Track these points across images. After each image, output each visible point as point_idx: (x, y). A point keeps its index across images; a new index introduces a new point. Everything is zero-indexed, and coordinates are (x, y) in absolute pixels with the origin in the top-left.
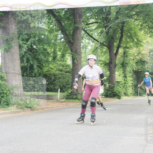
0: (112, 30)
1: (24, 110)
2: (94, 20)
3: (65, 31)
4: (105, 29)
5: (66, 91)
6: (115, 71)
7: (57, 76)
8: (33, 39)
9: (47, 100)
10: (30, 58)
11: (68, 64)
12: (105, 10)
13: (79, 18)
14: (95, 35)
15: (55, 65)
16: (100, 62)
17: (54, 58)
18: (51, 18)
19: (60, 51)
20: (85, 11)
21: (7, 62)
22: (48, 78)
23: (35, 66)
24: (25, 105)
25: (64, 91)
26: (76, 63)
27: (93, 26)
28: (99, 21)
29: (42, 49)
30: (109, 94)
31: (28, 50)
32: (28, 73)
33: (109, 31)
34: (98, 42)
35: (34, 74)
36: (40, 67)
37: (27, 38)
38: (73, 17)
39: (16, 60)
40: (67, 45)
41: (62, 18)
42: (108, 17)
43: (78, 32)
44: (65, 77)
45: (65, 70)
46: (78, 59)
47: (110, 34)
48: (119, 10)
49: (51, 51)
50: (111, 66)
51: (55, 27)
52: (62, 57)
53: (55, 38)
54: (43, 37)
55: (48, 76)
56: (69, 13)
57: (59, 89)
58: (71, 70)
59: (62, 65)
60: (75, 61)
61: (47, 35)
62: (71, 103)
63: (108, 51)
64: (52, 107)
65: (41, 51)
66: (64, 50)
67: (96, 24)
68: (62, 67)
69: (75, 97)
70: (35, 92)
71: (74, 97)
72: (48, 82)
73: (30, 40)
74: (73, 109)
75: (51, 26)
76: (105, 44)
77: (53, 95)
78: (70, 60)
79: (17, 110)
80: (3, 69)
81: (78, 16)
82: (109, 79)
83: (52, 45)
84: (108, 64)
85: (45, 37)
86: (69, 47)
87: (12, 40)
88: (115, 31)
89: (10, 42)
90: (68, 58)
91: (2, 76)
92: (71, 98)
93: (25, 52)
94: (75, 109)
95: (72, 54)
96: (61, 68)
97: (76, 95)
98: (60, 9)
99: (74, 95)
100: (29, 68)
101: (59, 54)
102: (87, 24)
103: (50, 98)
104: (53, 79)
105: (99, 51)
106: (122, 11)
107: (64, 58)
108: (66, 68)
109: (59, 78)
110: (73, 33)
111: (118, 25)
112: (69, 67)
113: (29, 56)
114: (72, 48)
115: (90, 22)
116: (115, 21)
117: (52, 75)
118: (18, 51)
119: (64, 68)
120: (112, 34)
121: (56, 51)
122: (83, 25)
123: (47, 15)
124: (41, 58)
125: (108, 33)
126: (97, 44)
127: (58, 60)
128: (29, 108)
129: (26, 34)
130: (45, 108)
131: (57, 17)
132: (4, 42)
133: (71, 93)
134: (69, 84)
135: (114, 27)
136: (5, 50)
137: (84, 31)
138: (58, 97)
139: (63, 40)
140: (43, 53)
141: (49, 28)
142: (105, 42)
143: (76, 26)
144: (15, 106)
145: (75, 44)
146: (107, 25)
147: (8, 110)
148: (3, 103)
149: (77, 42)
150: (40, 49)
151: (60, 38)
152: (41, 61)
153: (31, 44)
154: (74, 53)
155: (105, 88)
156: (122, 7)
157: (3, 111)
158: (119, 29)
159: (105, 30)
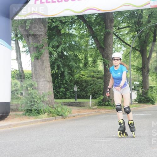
0: (144, 34)
1: (55, 118)
2: (126, 24)
3: (96, 37)
4: (137, 33)
5: (98, 97)
6: (148, 76)
7: (89, 82)
8: (64, 46)
9: (79, 107)
10: (61, 65)
11: (99, 70)
12: (137, 13)
13: (110, 23)
14: (128, 39)
15: (86, 72)
16: (132, 67)
17: (86, 64)
18: (82, 24)
19: (91, 57)
20: (116, 15)
21: (37, 70)
22: (79, 85)
23: (66, 73)
24: (56, 113)
25: (96, 97)
26: (108, 69)
27: (125, 31)
28: (131, 25)
29: (73, 56)
30: (142, 100)
31: (58, 57)
32: (59, 80)
33: (141, 35)
34: (130, 46)
35: (65, 81)
36: (71, 74)
37: (57, 45)
38: (104, 22)
39: (46, 68)
40: (98, 50)
41: (93, 23)
42: (140, 21)
43: (110, 37)
44: (97, 83)
45: (97, 76)
46: (109, 64)
47: (142, 38)
48: (152, 13)
49: (82, 57)
50: (144, 71)
51: (85, 32)
52: (93, 63)
53: (86, 44)
54: (73, 43)
55: (79, 82)
56: (100, 18)
57: (91, 96)
58: (103, 76)
59: (94, 71)
60: (106, 67)
61: (78, 41)
62: (103, 110)
63: (141, 55)
64: (84, 115)
65: (72, 57)
66: (95, 56)
67: (128, 28)
68: (94, 73)
69: (108, 103)
70: (66, 99)
71: (106, 104)
72: (80, 89)
73: (61, 47)
74: (106, 116)
75: (82, 32)
76: (137, 48)
77: (84, 102)
78: (102, 66)
79: (49, 118)
80: (34, 77)
81: (109, 21)
82: (142, 85)
83: (83, 51)
84: (141, 69)
85: (76, 43)
86: (100, 52)
87: (42, 48)
88: (147, 35)
89: (40, 49)
90: (100, 64)
91: (33, 83)
92: (103, 104)
93: (56, 59)
94: (108, 116)
95: (104, 60)
96: (92, 74)
97: (108, 101)
98: (91, 14)
99: (106, 101)
100: (60, 76)
101: (91, 60)
102: (118, 29)
103: (82, 105)
104: (85, 85)
105: (132, 55)
106: (155, 14)
107: (96, 64)
108: (98, 75)
109: (91, 84)
110: (104, 38)
111: (151, 29)
112: (101, 73)
113: (60, 63)
114: (104, 53)
115: (121, 27)
116: (147, 25)
117: (84, 82)
118: (49, 58)
119: (95, 74)
120: (144, 38)
121: (87, 57)
122: (114, 30)
123: (78, 21)
124: (71, 65)
125: (141, 37)
126: (129, 48)
127: (90, 66)
128: (60, 115)
129: (56, 41)
130: (77, 115)
131: (87, 23)
132: (34, 49)
133: (103, 100)
134: (101, 91)
135: (147, 31)
136: (35, 57)
137: (116, 36)
138: (90, 104)
139: (94, 45)
140: (73, 59)
141: (79, 33)
142: (138, 46)
143: (107, 31)
144: (46, 114)
145: (106, 49)
146: (139, 29)
147: (39, 118)
148: (34, 111)
149: (108, 47)
150: (70, 55)
151: (91, 44)
152: (72, 68)
153: (62, 50)
154: (106, 59)
155: (138, 93)
156: (154, 10)
157: (34, 119)
158: (151, 32)
159: (137, 35)
